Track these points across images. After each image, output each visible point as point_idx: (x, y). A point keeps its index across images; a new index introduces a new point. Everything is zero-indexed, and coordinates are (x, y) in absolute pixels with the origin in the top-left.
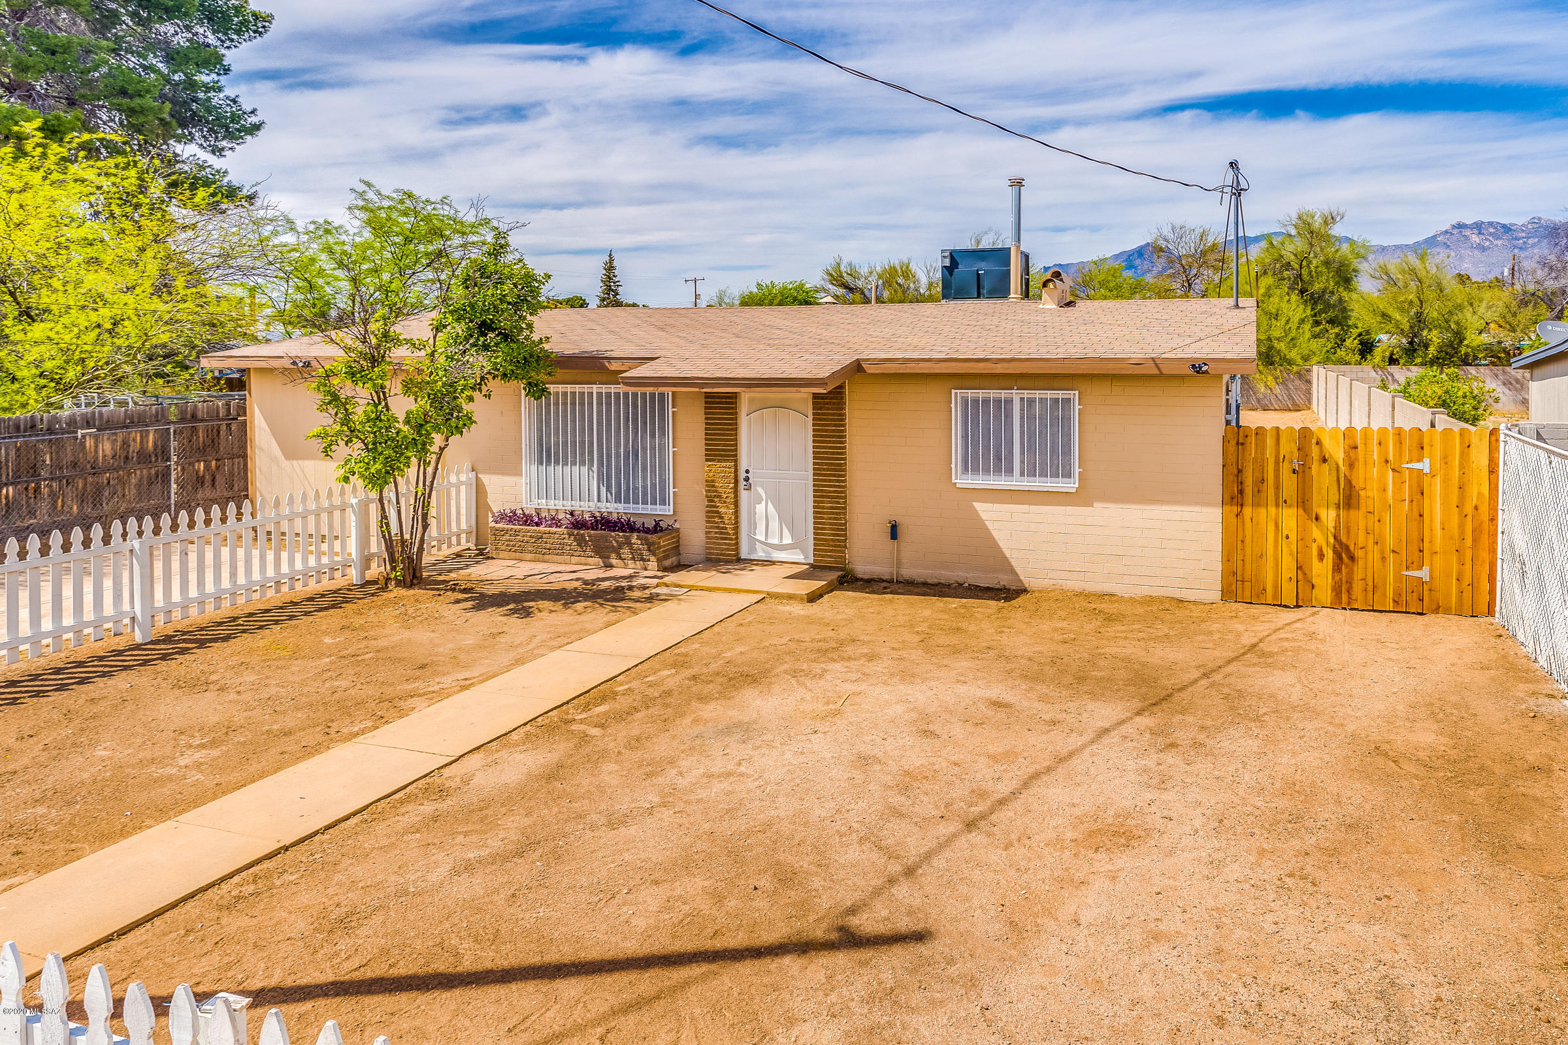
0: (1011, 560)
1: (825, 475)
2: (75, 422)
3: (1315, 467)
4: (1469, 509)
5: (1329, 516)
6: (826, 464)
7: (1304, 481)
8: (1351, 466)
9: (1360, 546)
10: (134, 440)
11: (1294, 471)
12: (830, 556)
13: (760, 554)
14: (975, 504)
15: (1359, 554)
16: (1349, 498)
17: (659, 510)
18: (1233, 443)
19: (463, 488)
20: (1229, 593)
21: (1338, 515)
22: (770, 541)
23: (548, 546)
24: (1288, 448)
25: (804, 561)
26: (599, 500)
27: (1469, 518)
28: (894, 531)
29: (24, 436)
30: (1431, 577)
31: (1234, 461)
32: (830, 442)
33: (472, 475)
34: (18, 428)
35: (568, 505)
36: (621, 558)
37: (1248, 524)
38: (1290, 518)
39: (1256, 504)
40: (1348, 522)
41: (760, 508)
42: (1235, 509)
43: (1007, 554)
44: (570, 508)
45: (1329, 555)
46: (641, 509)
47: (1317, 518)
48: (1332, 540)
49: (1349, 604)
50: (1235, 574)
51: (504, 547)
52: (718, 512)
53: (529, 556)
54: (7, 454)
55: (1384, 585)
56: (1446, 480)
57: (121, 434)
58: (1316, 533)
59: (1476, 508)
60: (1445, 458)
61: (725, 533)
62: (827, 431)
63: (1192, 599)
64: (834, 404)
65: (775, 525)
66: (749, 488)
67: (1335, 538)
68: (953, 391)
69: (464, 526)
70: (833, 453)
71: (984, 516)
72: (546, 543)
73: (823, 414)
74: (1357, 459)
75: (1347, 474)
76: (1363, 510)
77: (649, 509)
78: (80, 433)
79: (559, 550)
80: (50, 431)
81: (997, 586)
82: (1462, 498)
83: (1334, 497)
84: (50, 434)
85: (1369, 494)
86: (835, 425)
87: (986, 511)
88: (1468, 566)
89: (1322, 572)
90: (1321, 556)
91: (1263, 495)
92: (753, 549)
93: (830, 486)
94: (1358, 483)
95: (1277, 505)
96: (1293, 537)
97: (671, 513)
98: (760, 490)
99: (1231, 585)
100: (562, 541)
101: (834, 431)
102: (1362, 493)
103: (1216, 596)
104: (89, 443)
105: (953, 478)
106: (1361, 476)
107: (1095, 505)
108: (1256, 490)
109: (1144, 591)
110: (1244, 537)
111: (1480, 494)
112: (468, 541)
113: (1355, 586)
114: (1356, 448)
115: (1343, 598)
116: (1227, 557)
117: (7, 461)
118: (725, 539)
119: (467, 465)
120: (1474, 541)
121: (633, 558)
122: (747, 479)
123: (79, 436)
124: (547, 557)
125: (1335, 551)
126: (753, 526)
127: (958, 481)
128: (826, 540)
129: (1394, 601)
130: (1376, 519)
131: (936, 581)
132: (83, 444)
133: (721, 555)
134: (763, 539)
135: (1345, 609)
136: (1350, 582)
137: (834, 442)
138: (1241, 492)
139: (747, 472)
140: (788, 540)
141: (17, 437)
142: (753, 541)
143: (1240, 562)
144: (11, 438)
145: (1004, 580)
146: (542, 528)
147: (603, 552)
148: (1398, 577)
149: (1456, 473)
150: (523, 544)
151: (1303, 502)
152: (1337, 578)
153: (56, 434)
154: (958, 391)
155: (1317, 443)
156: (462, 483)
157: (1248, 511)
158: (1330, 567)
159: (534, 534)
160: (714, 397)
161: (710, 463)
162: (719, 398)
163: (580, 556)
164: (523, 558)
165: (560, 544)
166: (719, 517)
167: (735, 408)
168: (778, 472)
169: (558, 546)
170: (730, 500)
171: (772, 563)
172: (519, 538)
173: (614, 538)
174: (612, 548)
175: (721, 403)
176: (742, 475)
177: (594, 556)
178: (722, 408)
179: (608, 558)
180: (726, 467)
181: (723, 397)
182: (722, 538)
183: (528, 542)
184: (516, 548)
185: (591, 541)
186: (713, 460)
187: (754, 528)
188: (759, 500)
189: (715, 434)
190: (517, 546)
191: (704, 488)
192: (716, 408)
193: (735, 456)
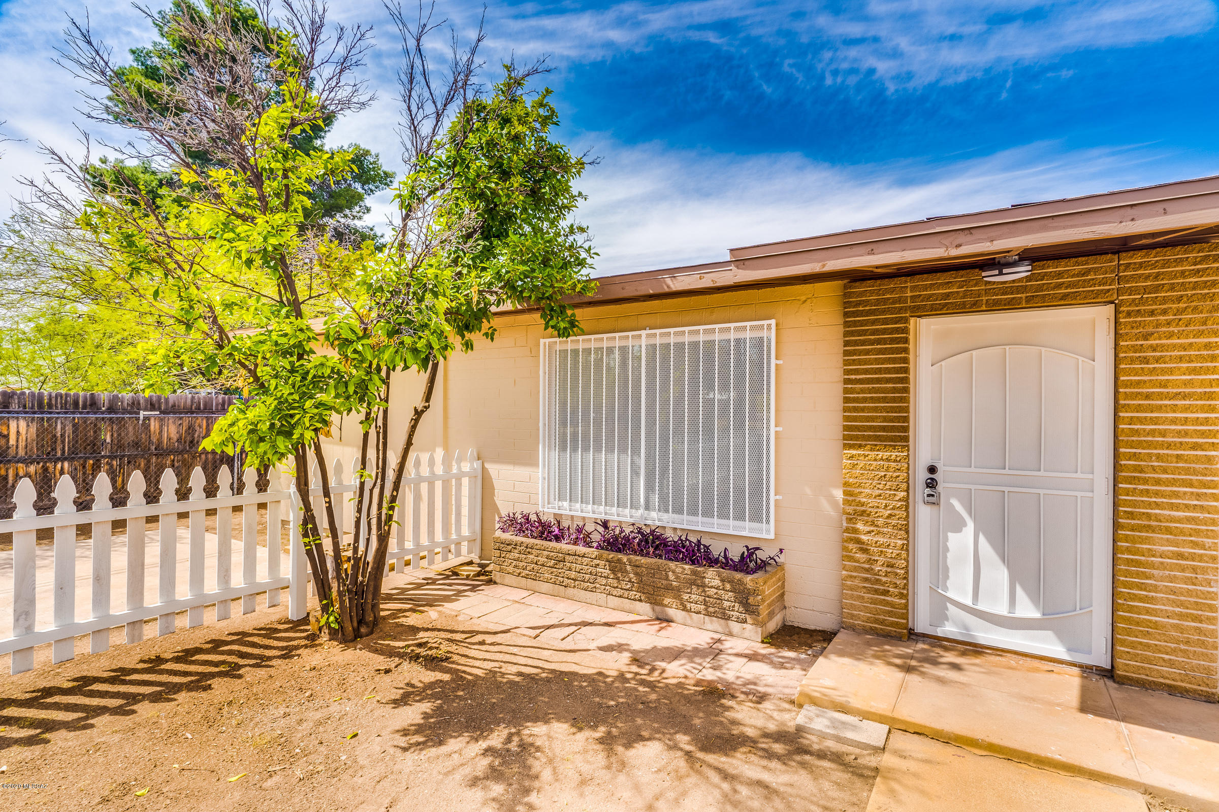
2: (139, 404)
10: (200, 427)
13: (949, 629)
17: (748, 529)
19: (465, 481)
22: (981, 606)
23: (573, 574)
25: (1069, 657)
26: (647, 508)
29: (81, 413)
33: (477, 465)
34: (76, 403)
35: (601, 512)
36: (687, 611)
41: (961, 544)
44: (603, 517)
46: (715, 525)
51: (510, 569)
52: (865, 542)
53: (545, 587)
54: (63, 428)
57: (187, 420)
61: (878, 582)
64: (1189, 323)
65: (997, 576)
66: (933, 499)
69: (465, 532)
72: (570, 569)
73: (1155, 347)
77: (730, 527)
78: (142, 414)
79: (589, 583)
80: (111, 409)
84: (110, 413)
92: (943, 617)
97: (772, 536)
98: (960, 506)
100: (593, 570)
104: (154, 425)
112: (470, 552)
117: (62, 435)
118: (885, 592)
119: (471, 452)
121: (708, 613)
122: (931, 484)
123: (141, 417)
124: (570, 591)
126: (941, 572)
132: (146, 427)
133: (880, 622)
134: (968, 602)
139: (932, 470)
140: (1029, 610)
141: (73, 413)
142: (942, 599)
144: (66, 413)
146: (563, 546)
147: (654, 594)
150: (536, 567)
153: (116, 413)
156: (464, 474)
159: (552, 554)
160: (864, 333)
161: (854, 452)
162: (874, 332)
163: (620, 596)
164: (537, 589)
165: (591, 573)
166: (865, 551)
167: (906, 350)
168: (1007, 471)
169: (587, 577)
170: (894, 522)
171: (975, 649)
172: (532, 557)
173: (674, 572)
174: (669, 588)
175: (878, 342)
176: (922, 475)
177: (640, 600)
178: (880, 352)
179: (666, 606)
180: (888, 460)
181: (884, 332)
182: (876, 591)
183: (543, 565)
184: (527, 572)
185: (636, 574)
186: (860, 446)
187: (947, 577)
188: (958, 526)
189: (865, 400)
190: (528, 568)
191: (839, 494)
192: (867, 352)
193: (906, 439)
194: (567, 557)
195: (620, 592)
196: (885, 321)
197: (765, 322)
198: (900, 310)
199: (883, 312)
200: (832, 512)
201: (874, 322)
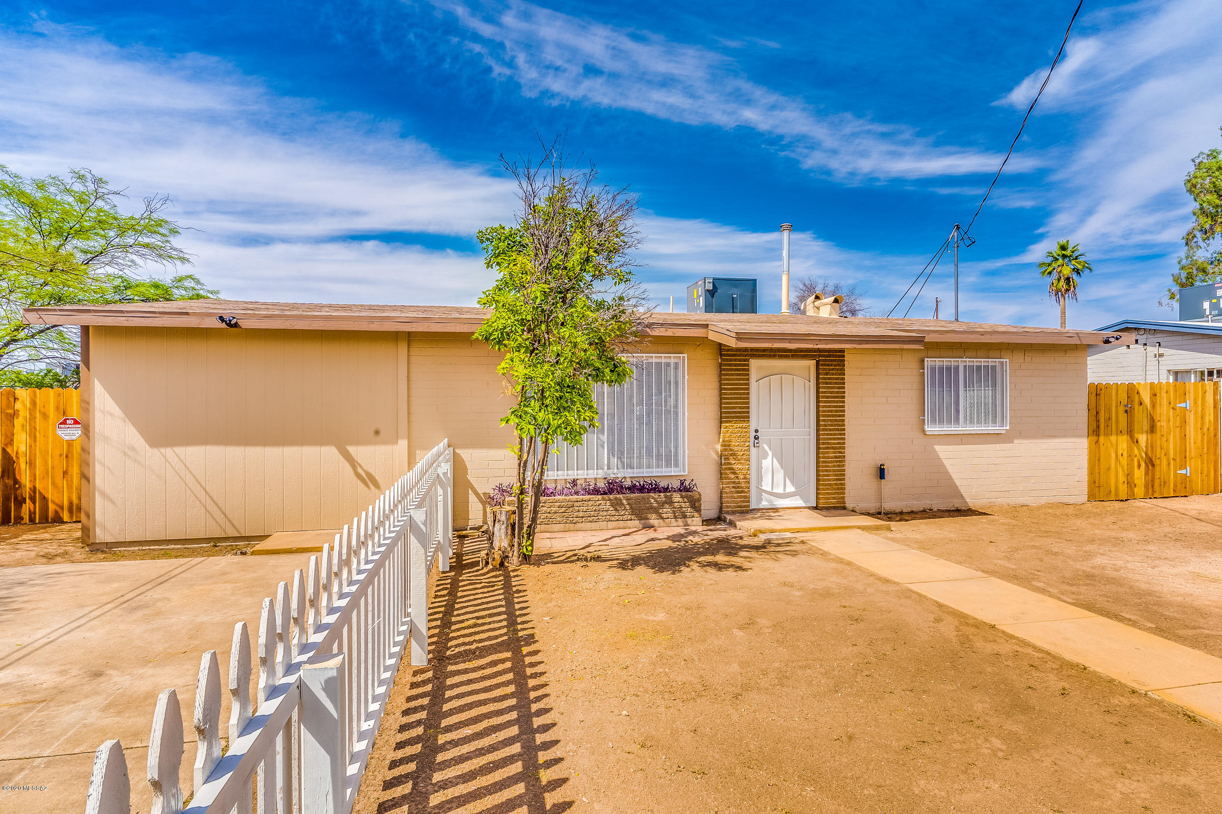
0: (960, 488)
1: (830, 430)
3: (1136, 407)
4: (1205, 430)
5: (1143, 438)
6: (831, 421)
7: (1131, 418)
8: (1153, 406)
9: (1158, 456)
11: (1126, 412)
12: (834, 498)
13: (764, 504)
14: (937, 448)
15: (1157, 462)
16: (1152, 429)
17: (674, 472)
18: (1094, 394)
20: (1092, 497)
21: (1148, 438)
22: (775, 491)
23: (581, 514)
24: (1123, 397)
25: (804, 505)
27: (1206, 434)
28: (881, 473)
30: (1190, 474)
31: (1094, 406)
32: (834, 402)
33: (450, 451)
36: (662, 518)
37: (1102, 448)
38: (1123, 442)
39: (1106, 435)
40: (1152, 443)
41: (767, 463)
42: (1095, 438)
43: (958, 483)
45: (1143, 464)
46: (659, 471)
47: (1137, 442)
48: (1144, 455)
49: (1153, 495)
50: (1095, 482)
52: (732, 469)
55: (1169, 481)
56: (1196, 413)
58: (1136, 452)
59: (1208, 429)
60: (1195, 400)
61: (738, 487)
62: (831, 393)
63: (1072, 502)
64: (838, 370)
65: (780, 475)
66: (757, 445)
67: (1146, 454)
68: (926, 359)
70: (836, 411)
71: (941, 455)
72: (578, 511)
73: (829, 379)
74: (1156, 402)
75: (1152, 413)
76: (1159, 434)
77: (663, 472)
79: (593, 518)
81: (953, 509)
82: (1203, 424)
83: (1146, 426)
85: (1162, 424)
86: (839, 388)
87: (943, 451)
88: (1205, 465)
89: (1139, 475)
90: (1139, 466)
91: (1110, 428)
92: (760, 500)
93: (834, 439)
94: (1157, 418)
95: (1117, 434)
96: (1125, 455)
97: (688, 473)
98: (766, 447)
99: (1093, 490)
100: (597, 508)
101: (837, 392)
102: (1158, 424)
103: (1085, 498)
105: (926, 427)
106: (1158, 413)
107: (1015, 441)
108: (1106, 425)
109: (1044, 501)
110: (1099, 457)
111: (1210, 421)
113: (1155, 482)
114: (1155, 395)
115: (1151, 492)
116: (1091, 472)
118: (741, 492)
120: (1208, 449)
121: (675, 517)
122: (756, 438)
124: (579, 525)
125: (1146, 463)
126: (760, 479)
127: (929, 429)
128: (830, 485)
129: (1174, 490)
130: (1165, 439)
131: (910, 510)
133: (738, 507)
134: (769, 489)
135: (1150, 498)
136: (1153, 481)
137: (837, 402)
138: (1098, 427)
139: (757, 431)
140: (790, 489)
142: (760, 491)
143: (1097, 474)
145: (957, 504)
147: (641, 513)
148: (1175, 474)
149: (1200, 409)
150: (549, 515)
151: (1130, 432)
152: (1147, 479)
154: (929, 359)
155: (1138, 393)
157: (1102, 438)
158: (1144, 472)
159: (563, 504)
160: (731, 365)
161: (727, 425)
162: (735, 365)
163: (617, 520)
164: (550, 530)
165: (595, 511)
166: (734, 473)
167: (748, 375)
168: (783, 430)
169: (592, 513)
170: (745, 457)
171: (776, 510)
172: (545, 509)
173: (653, 498)
174: (652, 508)
175: (737, 370)
176: (753, 434)
177: (631, 520)
178: (738, 375)
179: (648, 519)
180: (742, 428)
181: (739, 365)
182: (738, 492)
183: (556, 513)
184: (542, 520)
185: (629, 504)
186: (730, 421)
187: (762, 481)
188: (765, 456)
189: (732, 398)
190: (542, 517)
191: (719, 448)
192: (732, 375)
193: (748, 417)
194: (576, 504)
195: (617, 518)
196: (740, 360)
197: (681, 355)
198: (746, 355)
199: (739, 355)
200: (716, 457)
201: (735, 360)
